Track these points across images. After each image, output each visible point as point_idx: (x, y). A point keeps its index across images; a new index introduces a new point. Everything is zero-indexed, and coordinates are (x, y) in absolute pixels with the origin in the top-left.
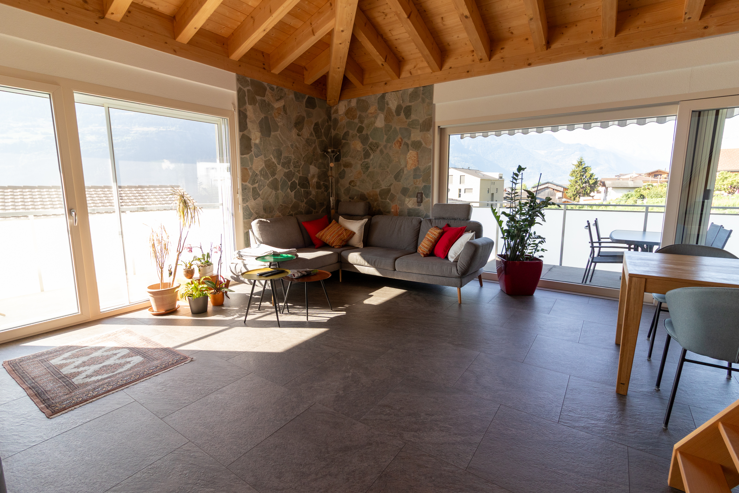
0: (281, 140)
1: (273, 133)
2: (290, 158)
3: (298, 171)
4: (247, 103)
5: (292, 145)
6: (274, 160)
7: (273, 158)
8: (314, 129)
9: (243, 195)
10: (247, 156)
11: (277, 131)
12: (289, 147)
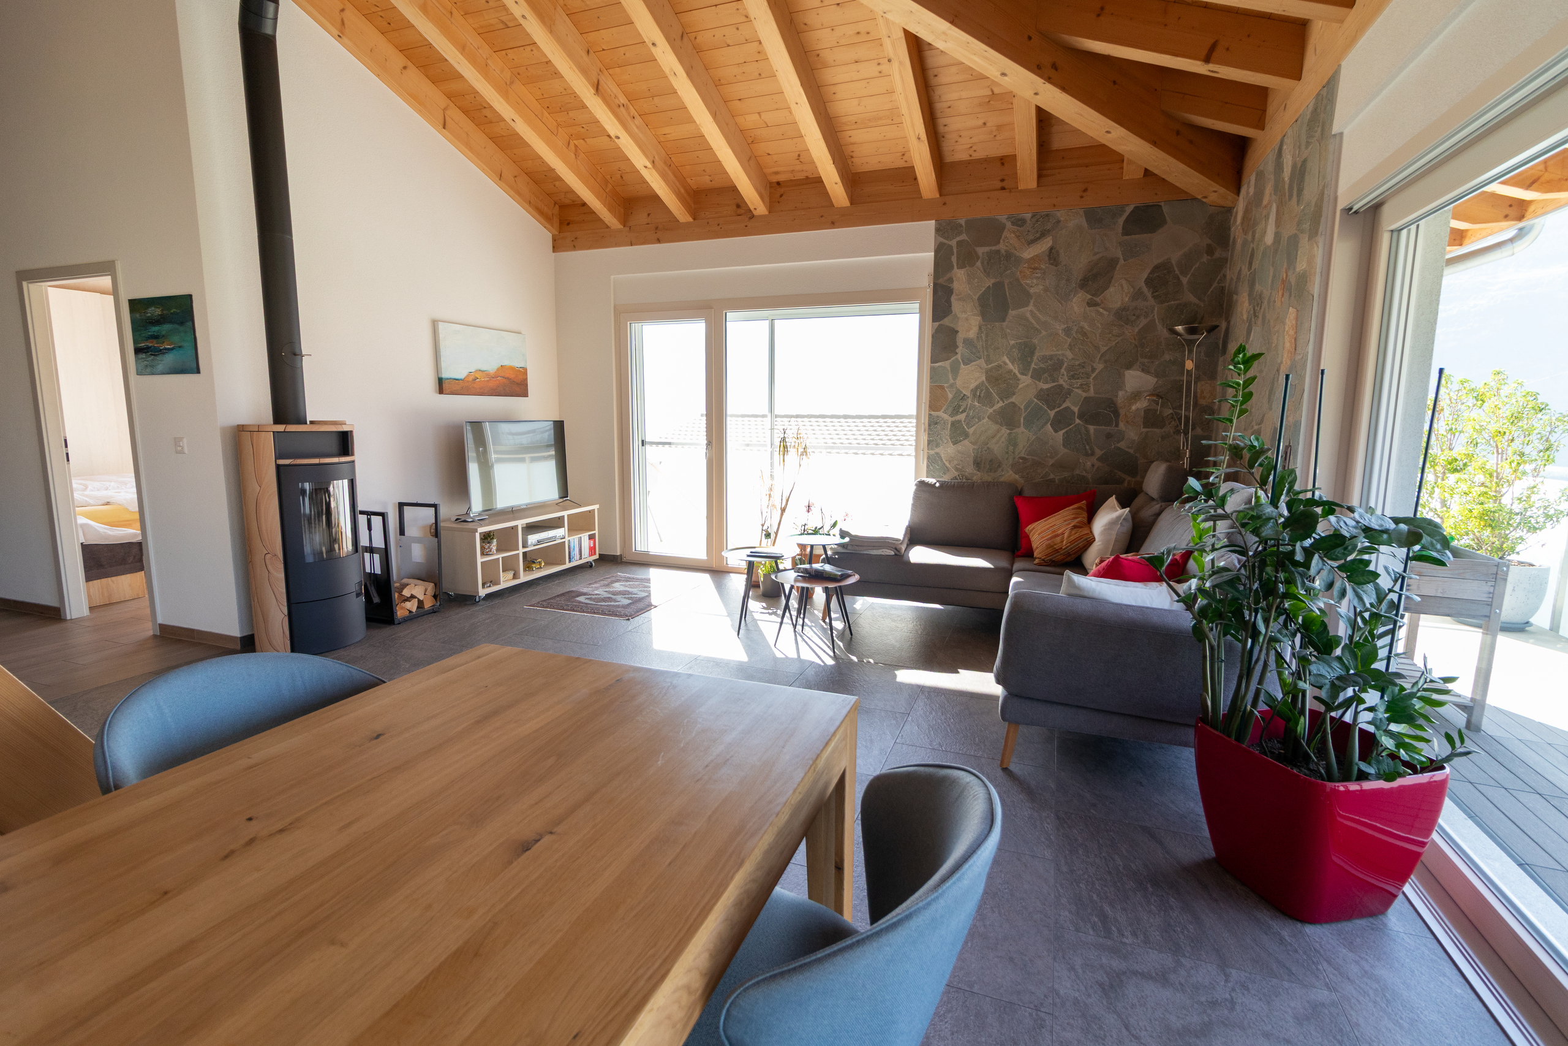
0: (1033, 322)
1: (1012, 313)
2: (1058, 359)
3: (1081, 385)
4: (955, 267)
5: (1067, 331)
6: (1010, 366)
7: (1007, 361)
8: (1149, 282)
9: (929, 434)
10: (946, 364)
11: (1027, 305)
12: (1057, 334)
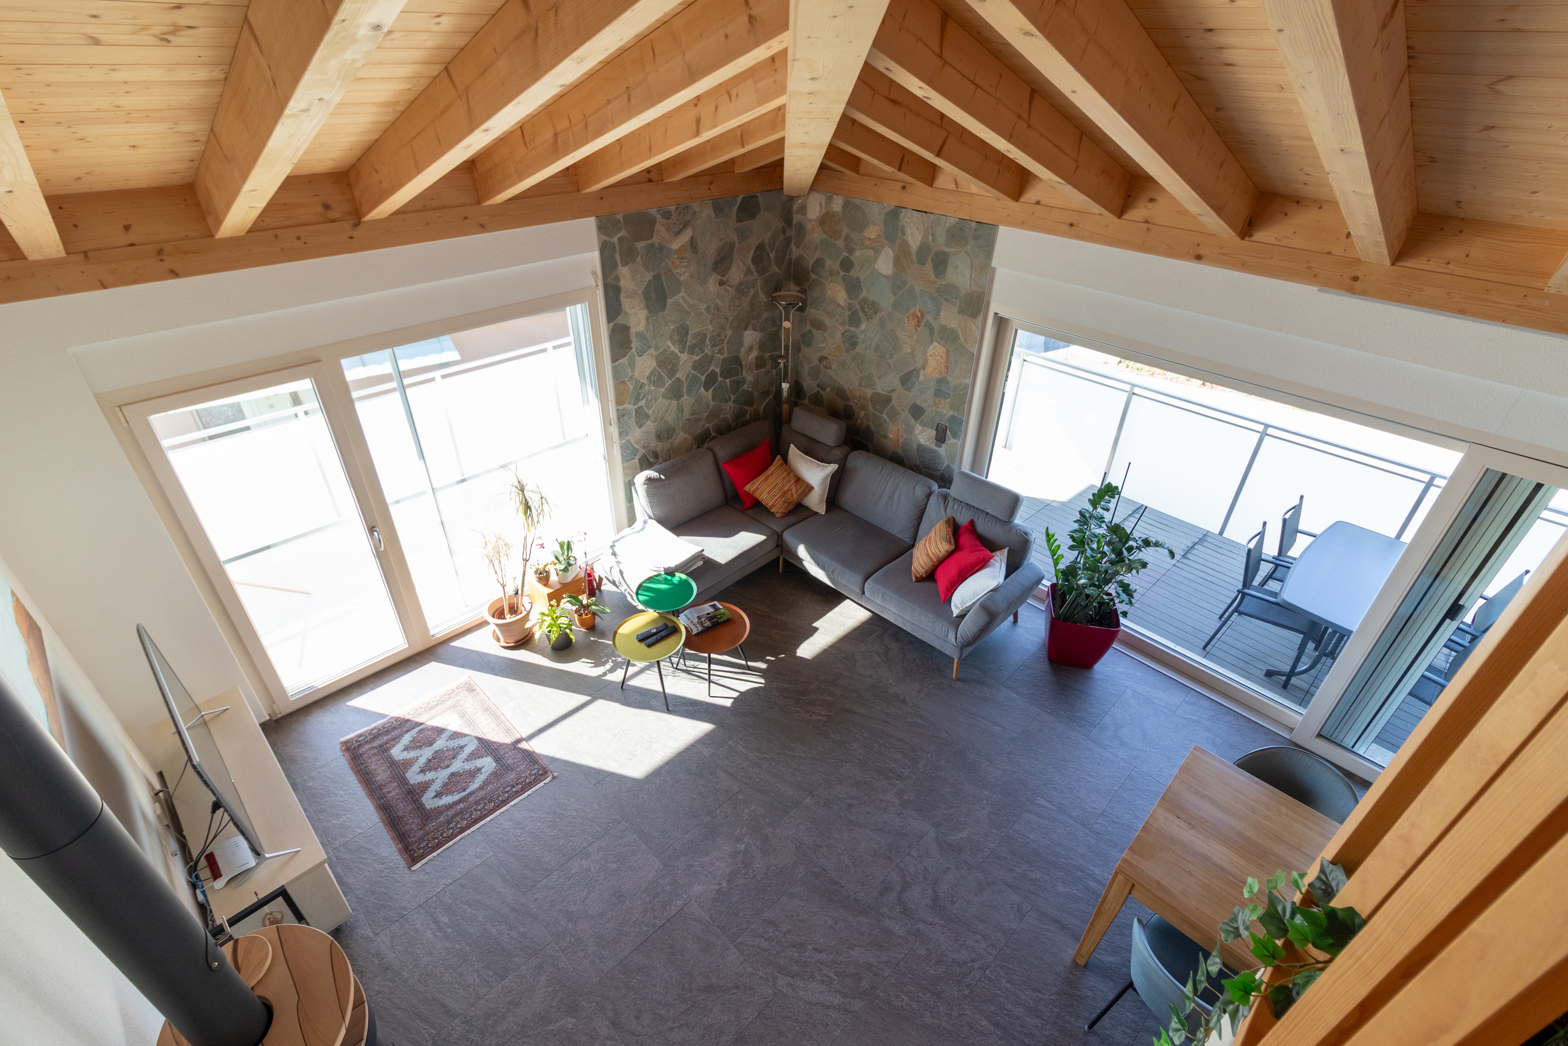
0: (685, 306)
1: (669, 301)
2: (704, 334)
3: (719, 350)
4: (620, 265)
5: (708, 309)
6: (673, 348)
7: (670, 345)
8: (754, 260)
9: (619, 427)
10: (624, 360)
11: (680, 292)
12: (702, 313)
